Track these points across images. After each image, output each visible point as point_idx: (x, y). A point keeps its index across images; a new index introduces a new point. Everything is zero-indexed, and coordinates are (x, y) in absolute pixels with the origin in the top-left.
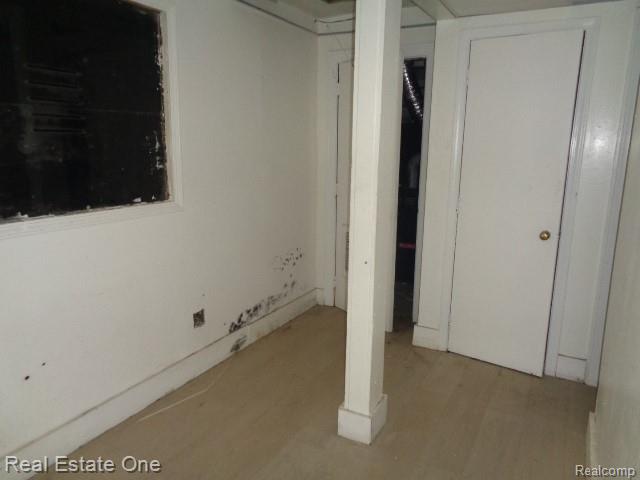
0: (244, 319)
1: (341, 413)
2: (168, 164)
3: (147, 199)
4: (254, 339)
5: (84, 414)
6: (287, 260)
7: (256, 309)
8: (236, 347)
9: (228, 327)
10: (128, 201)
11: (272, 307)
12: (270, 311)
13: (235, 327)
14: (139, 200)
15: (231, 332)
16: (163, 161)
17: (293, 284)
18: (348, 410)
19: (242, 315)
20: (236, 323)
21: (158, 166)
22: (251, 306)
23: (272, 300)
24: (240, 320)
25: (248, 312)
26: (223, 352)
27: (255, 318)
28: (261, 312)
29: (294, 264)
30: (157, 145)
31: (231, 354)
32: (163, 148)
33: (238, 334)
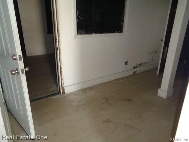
0: (138, 66)
1: (159, 90)
2: (124, 24)
3: (118, 32)
4: (139, 72)
5: (100, 77)
6: (152, 53)
7: (141, 64)
8: (134, 73)
9: (133, 67)
10: (114, 32)
11: (146, 65)
12: (145, 66)
13: (135, 68)
14: (116, 32)
15: (133, 68)
16: (123, 23)
17: (153, 60)
18: (161, 90)
19: (137, 65)
20: (135, 66)
21: (122, 24)
22: (140, 63)
23: (146, 63)
24: (136, 66)
25: (139, 64)
26: (131, 73)
27: (140, 67)
28: (142, 65)
29: (154, 54)
30: (122, 19)
31: (133, 74)
32: (123, 19)
33: (135, 70)
